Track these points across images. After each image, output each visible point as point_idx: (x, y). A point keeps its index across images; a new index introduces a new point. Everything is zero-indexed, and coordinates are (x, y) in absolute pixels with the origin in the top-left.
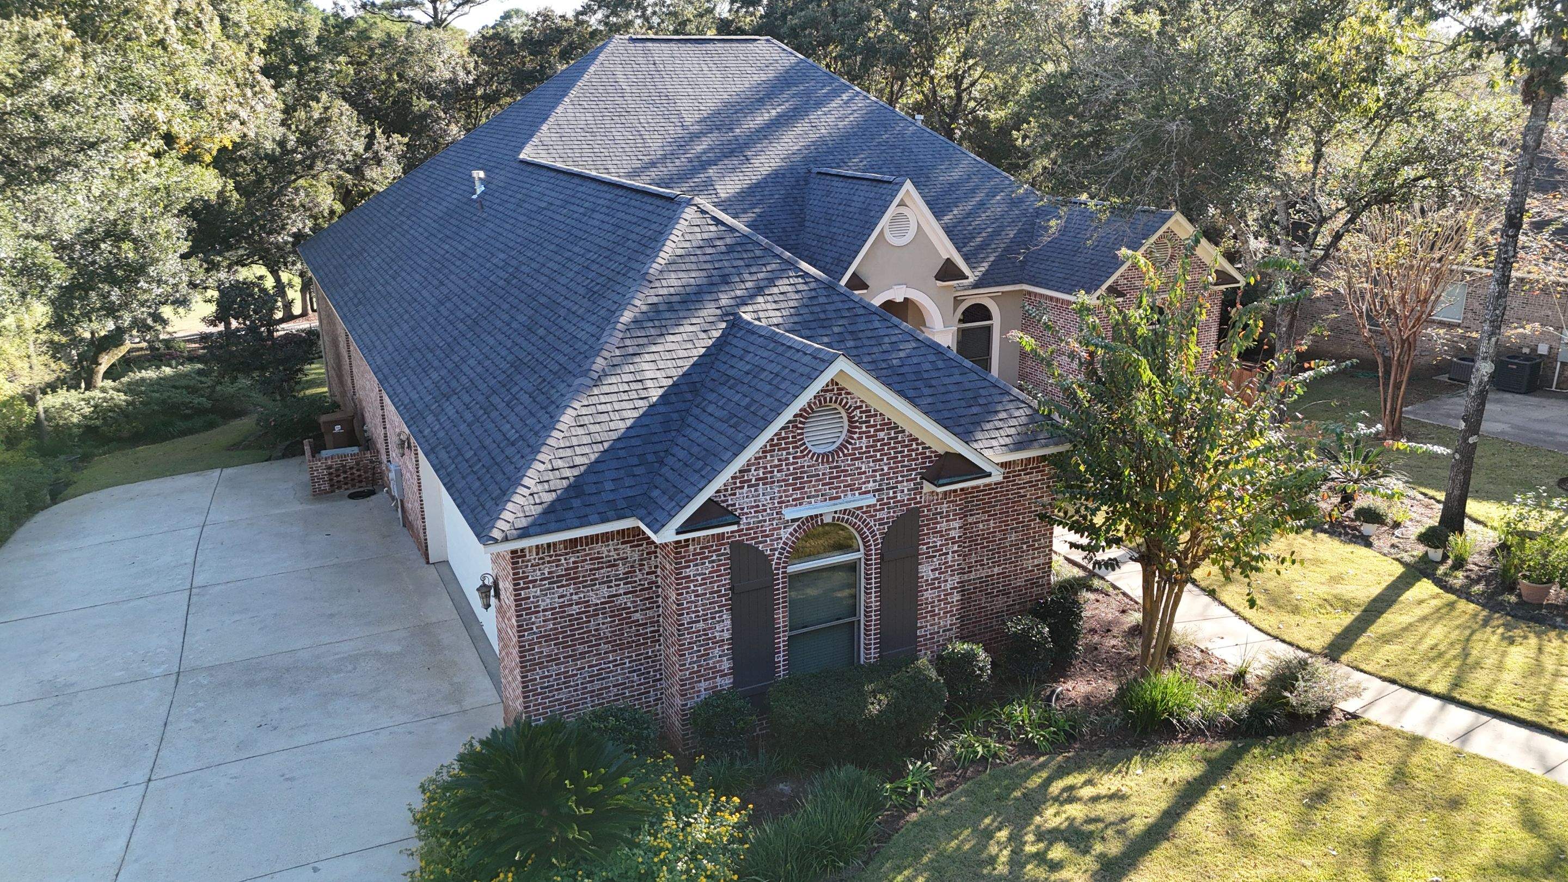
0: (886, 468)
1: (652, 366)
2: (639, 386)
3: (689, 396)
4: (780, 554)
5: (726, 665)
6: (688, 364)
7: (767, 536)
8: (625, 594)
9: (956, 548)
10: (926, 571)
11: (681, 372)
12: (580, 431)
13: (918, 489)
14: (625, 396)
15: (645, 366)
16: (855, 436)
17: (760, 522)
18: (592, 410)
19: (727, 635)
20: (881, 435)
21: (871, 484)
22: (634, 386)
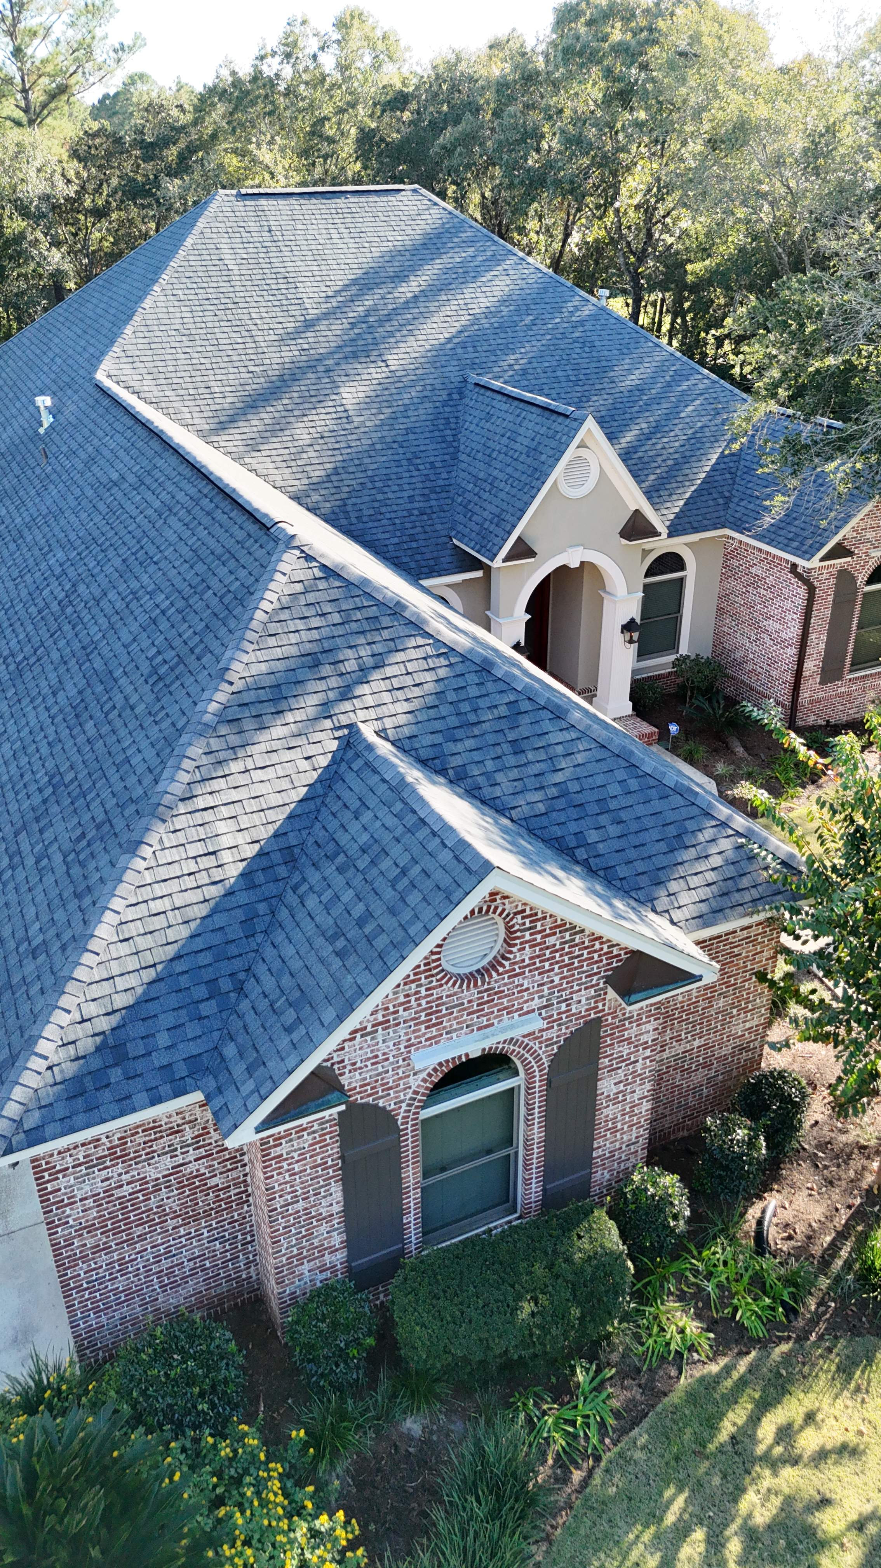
0: (557, 980)
1: (231, 825)
2: (210, 861)
3: (282, 871)
4: (409, 1105)
5: (337, 1239)
6: (280, 816)
7: (390, 1088)
8: (196, 1160)
9: (648, 1053)
10: (607, 1086)
11: (271, 830)
12: (124, 949)
13: (600, 996)
14: (190, 882)
15: (222, 827)
16: (514, 949)
17: (379, 1074)
18: (142, 910)
19: (337, 1208)
20: (551, 940)
21: (536, 1001)
22: (205, 862)
